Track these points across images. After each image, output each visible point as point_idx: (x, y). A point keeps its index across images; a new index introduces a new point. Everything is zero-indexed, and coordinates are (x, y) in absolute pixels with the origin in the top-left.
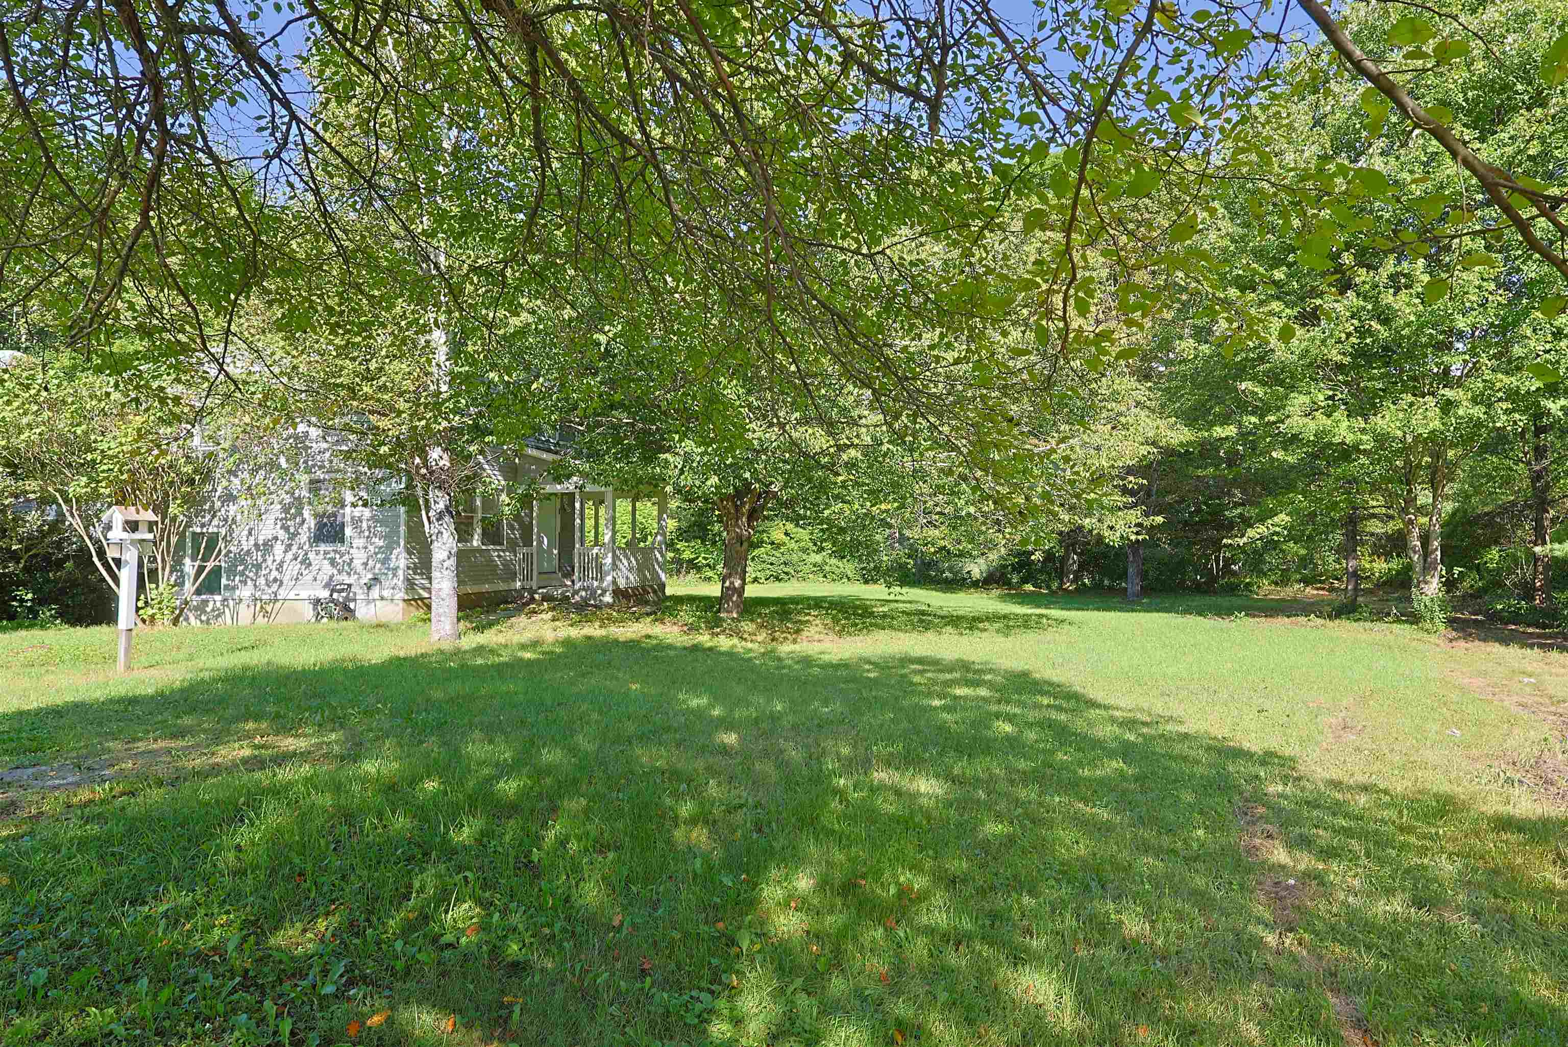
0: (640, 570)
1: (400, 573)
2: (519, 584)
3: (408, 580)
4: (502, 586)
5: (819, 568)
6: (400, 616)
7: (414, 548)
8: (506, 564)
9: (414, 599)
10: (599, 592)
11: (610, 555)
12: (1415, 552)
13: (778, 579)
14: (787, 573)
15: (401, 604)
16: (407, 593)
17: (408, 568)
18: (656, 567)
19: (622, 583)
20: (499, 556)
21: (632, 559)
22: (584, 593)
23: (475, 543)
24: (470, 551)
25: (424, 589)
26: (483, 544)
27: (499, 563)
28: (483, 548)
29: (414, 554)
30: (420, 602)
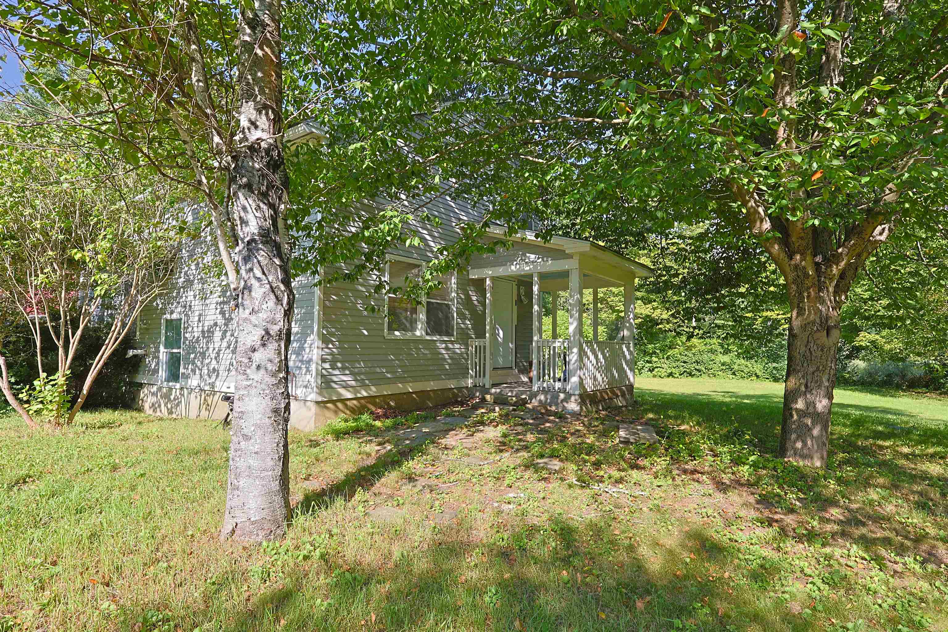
0: (607, 370)
1: (313, 367)
2: (470, 381)
3: (323, 376)
4: (452, 384)
6: (312, 425)
7: (333, 335)
8: (456, 358)
9: (333, 402)
10: (562, 396)
11: (575, 350)
15: (313, 408)
16: (320, 394)
17: (324, 361)
18: (625, 366)
20: (447, 348)
21: (600, 356)
22: (542, 397)
23: (418, 333)
24: (408, 341)
25: (346, 387)
26: (427, 334)
27: (446, 356)
28: (428, 338)
29: (332, 342)
30: (340, 405)
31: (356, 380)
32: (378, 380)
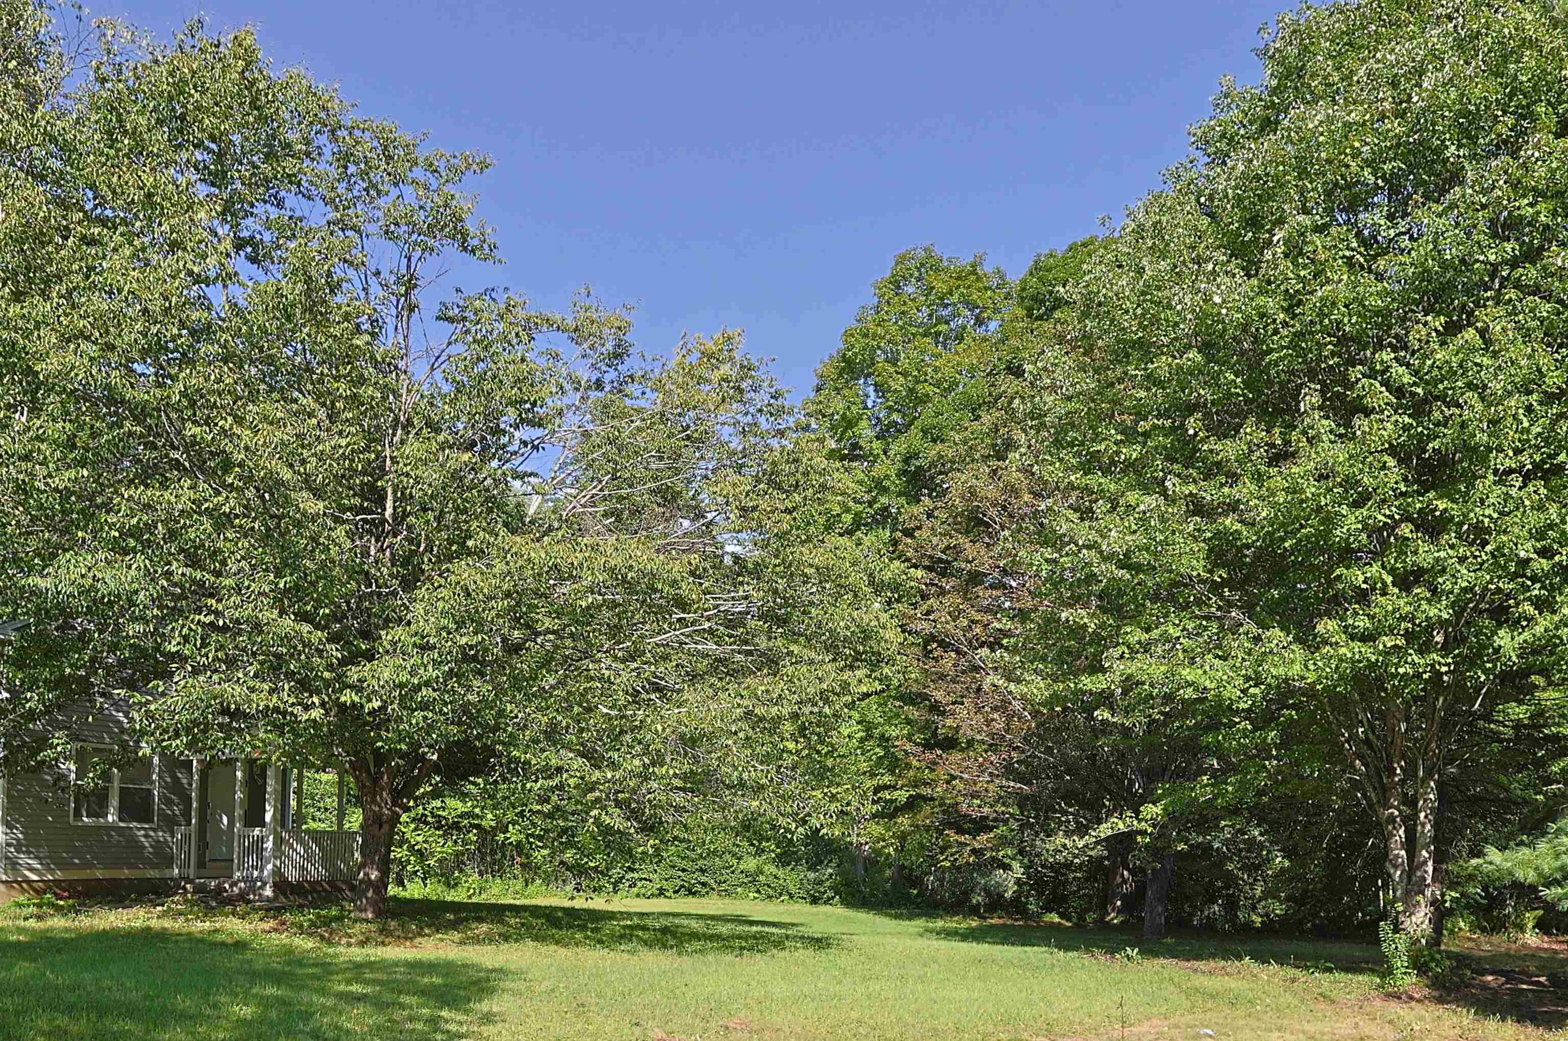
2: (177, 871)
3: (8, 858)
5: (753, 879)
7: (17, 821)
8: (158, 846)
9: (18, 882)
10: (259, 883)
11: (272, 838)
12: (1396, 867)
13: (691, 893)
14: (704, 884)
16: (6, 874)
17: (8, 844)
19: (292, 875)
20: (146, 836)
21: (312, 845)
22: (242, 885)
23: (110, 818)
24: (100, 827)
25: (32, 870)
26: (121, 820)
27: (147, 844)
28: (122, 824)
29: (17, 829)
30: (24, 885)
31: (41, 864)
32: (63, 865)
